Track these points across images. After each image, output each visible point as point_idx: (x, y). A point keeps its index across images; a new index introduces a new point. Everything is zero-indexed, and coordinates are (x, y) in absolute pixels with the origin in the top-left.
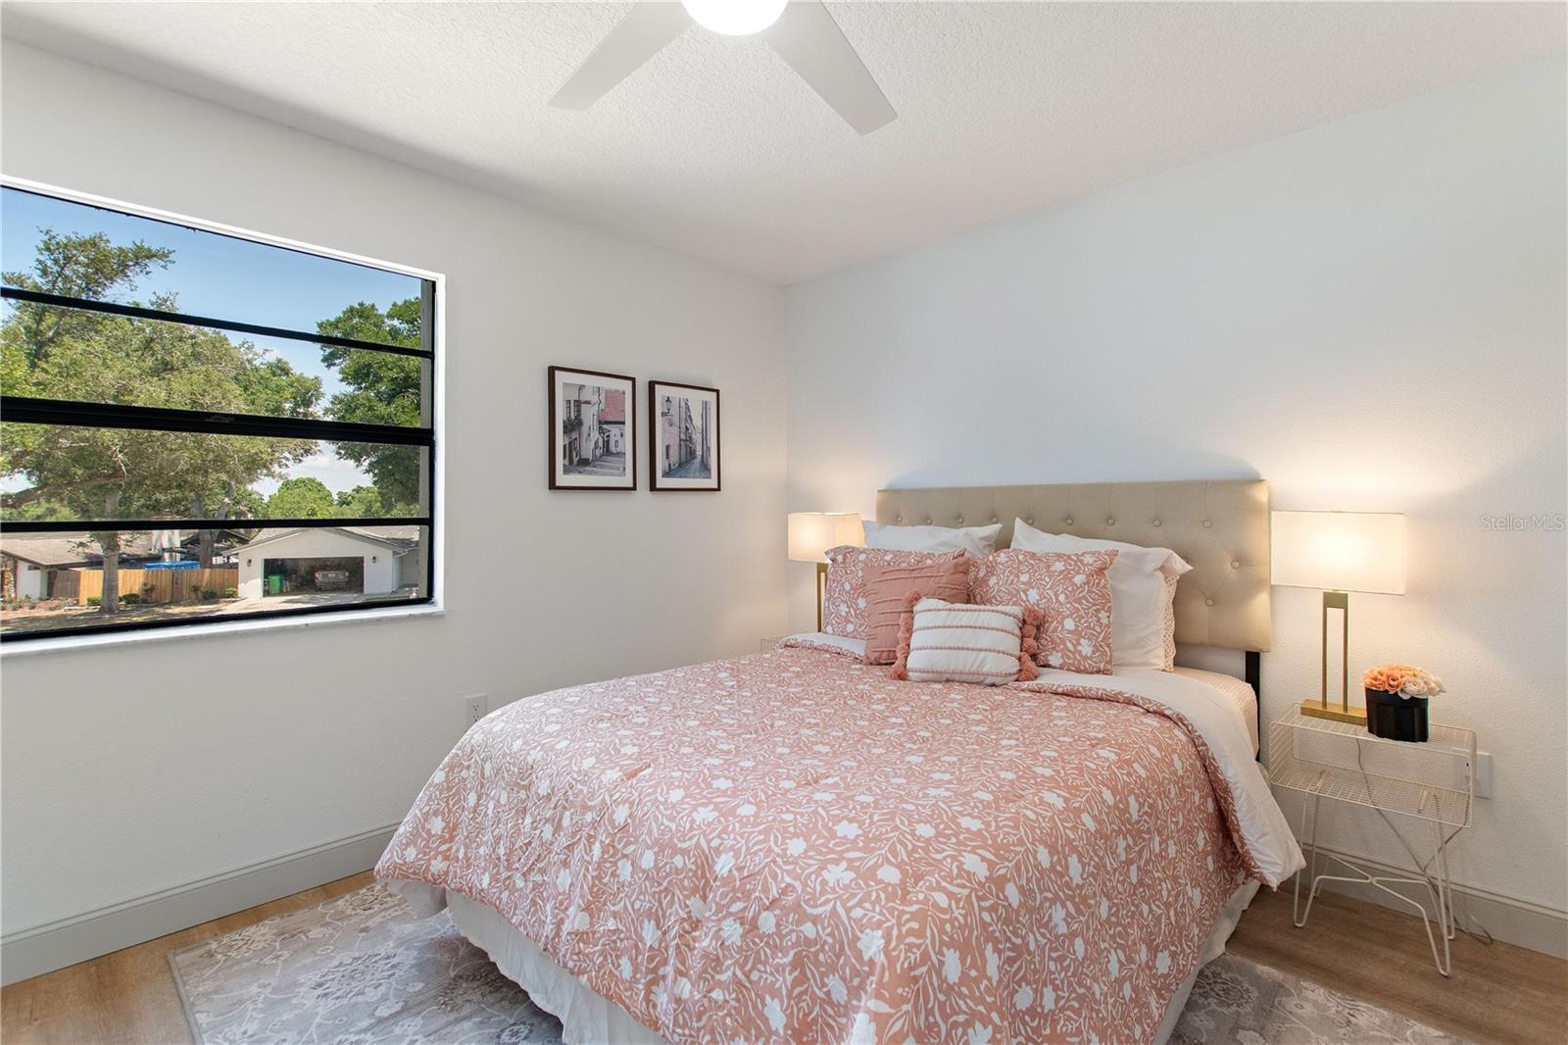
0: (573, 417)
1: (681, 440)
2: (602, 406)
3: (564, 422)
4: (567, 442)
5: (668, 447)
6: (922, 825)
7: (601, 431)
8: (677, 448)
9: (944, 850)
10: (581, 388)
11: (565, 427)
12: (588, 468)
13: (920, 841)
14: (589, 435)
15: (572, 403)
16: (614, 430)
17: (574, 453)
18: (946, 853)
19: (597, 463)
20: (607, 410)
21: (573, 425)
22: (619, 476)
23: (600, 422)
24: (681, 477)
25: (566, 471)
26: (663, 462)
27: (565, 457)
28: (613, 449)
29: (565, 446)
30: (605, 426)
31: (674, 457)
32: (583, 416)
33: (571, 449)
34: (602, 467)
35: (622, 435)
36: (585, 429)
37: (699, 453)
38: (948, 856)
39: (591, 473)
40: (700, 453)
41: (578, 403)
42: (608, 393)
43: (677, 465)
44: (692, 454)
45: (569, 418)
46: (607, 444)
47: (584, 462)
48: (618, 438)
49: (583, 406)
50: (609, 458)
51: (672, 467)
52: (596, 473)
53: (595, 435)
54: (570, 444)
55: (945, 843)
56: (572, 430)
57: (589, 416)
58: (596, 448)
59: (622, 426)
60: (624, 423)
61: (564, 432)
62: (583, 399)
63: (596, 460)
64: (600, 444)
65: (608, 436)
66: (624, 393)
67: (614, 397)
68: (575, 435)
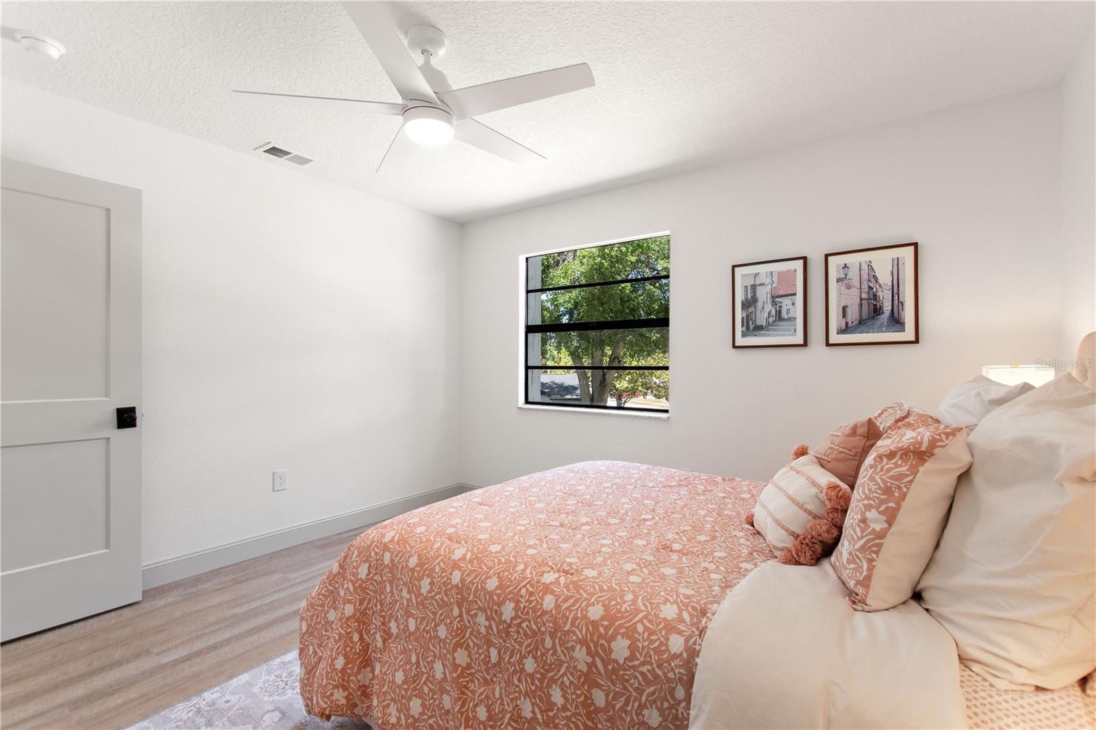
0: (749, 297)
1: (861, 299)
2: (774, 285)
3: (742, 302)
4: (745, 315)
5: (844, 309)
6: (445, 628)
7: (774, 303)
8: (856, 308)
9: (436, 648)
10: (756, 275)
11: (743, 304)
12: (762, 332)
13: (434, 632)
14: (763, 308)
15: (749, 287)
16: (786, 302)
17: (751, 323)
18: (435, 650)
19: (771, 327)
20: (780, 287)
21: (749, 303)
22: (790, 336)
23: (773, 297)
24: (861, 333)
25: (744, 335)
26: (838, 321)
27: (743, 326)
28: (784, 315)
29: (743, 319)
30: (777, 300)
31: (853, 315)
32: (758, 295)
33: (747, 321)
34: (775, 330)
35: (793, 304)
36: (760, 305)
37: (887, 307)
38: (434, 652)
39: (764, 335)
40: (890, 308)
41: (754, 287)
42: (780, 274)
43: (857, 322)
44: (877, 311)
45: (746, 299)
46: (779, 313)
47: (759, 328)
48: (790, 306)
49: (758, 288)
50: (781, 323)
51: (850, 325)
52: (769, 335)
53: (769, 307)
54: (747, 316)
55: (440, 647)
56: (749, 306)
57: (763, 294)
58: (769, 316)
59: (793, 297)
60: (795, 294)
61: (743, 309)
62: (758, 282)
63: (770, 326)
64: (773, 313)
65: (780, 307)
66: (795, 271)
67: (786, 277)
68: (751, 310)
